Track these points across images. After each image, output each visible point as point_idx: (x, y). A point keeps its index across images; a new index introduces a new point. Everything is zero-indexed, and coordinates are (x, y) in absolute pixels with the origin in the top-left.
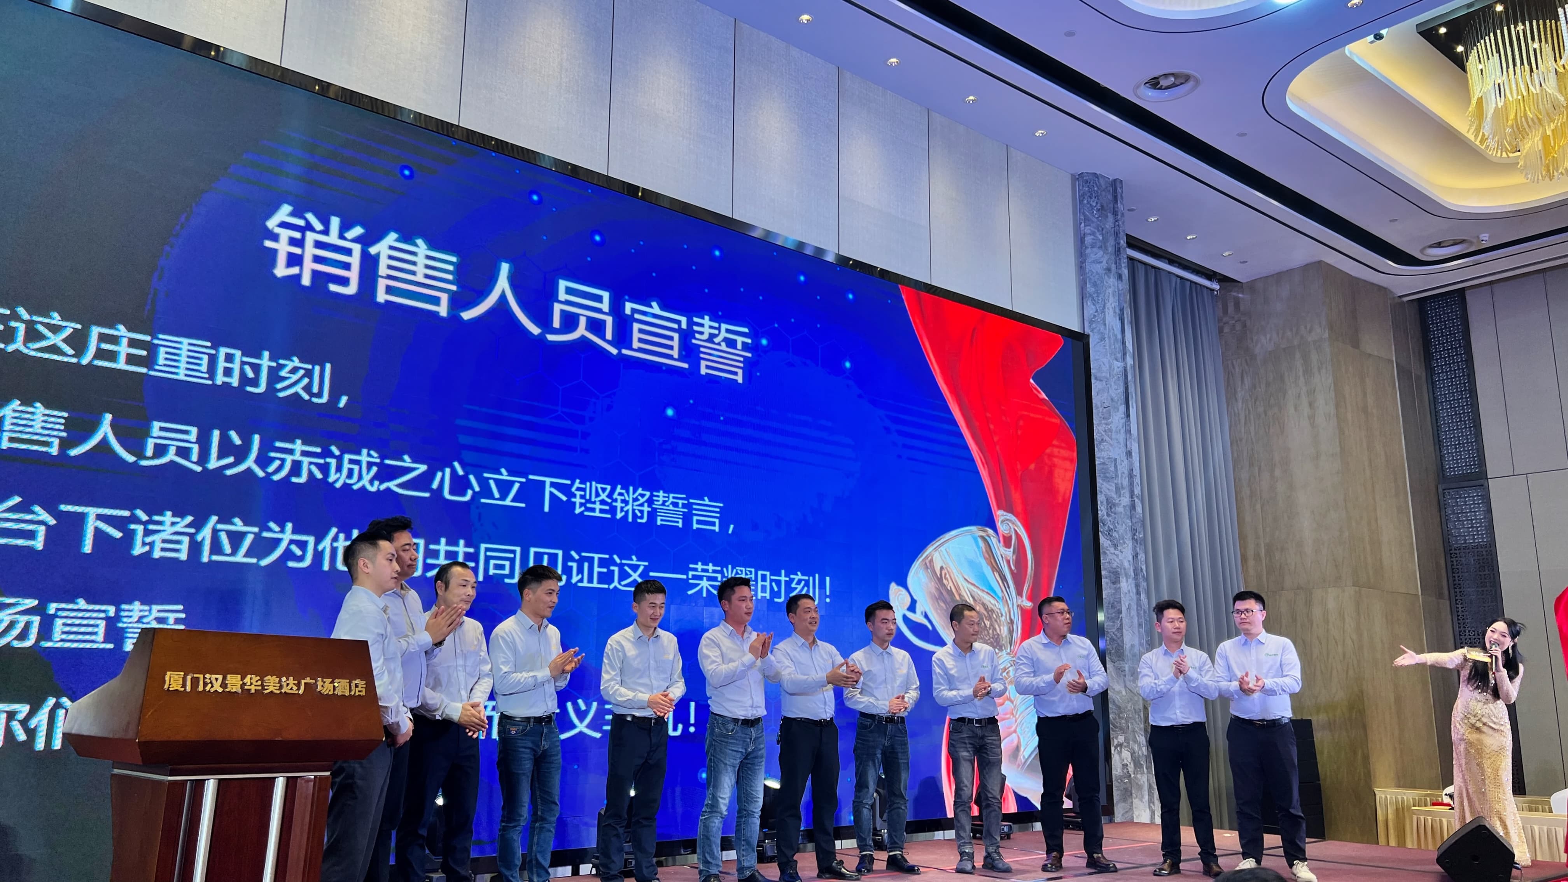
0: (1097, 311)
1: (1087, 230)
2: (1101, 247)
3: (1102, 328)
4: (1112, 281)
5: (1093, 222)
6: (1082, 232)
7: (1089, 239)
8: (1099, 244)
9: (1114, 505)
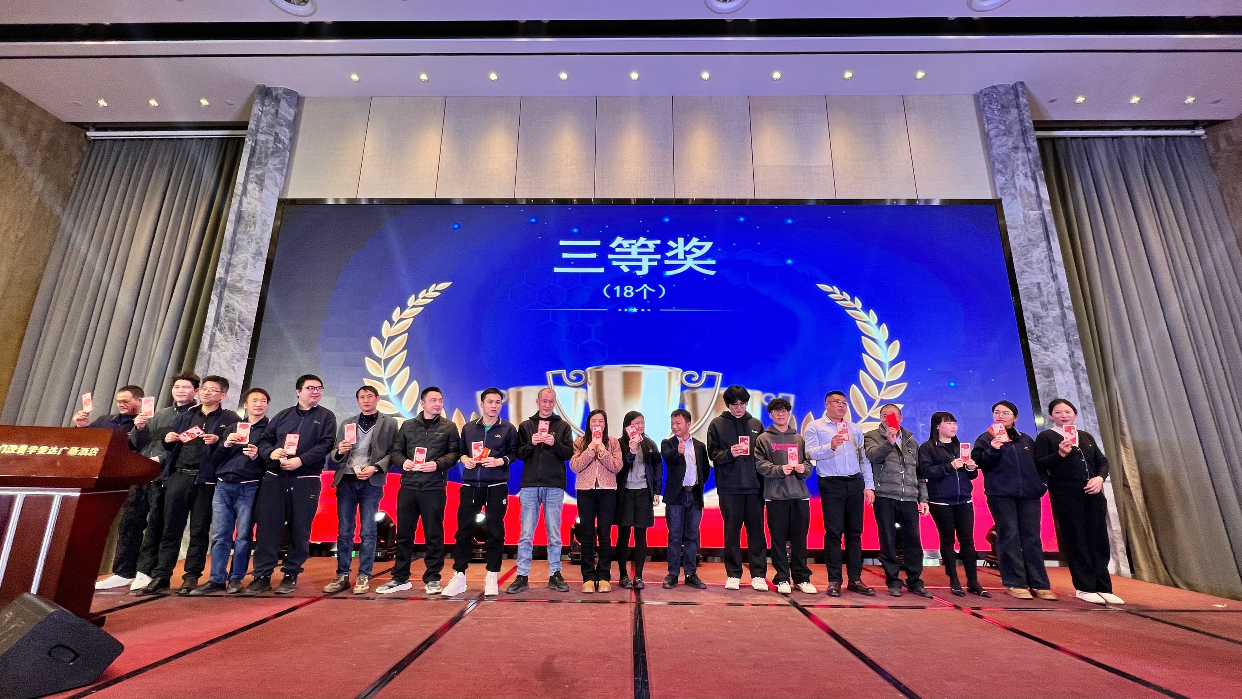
0: (1006, 180)
1: (991, 126)
2: (1005, 134)
3: (1013, 191)
4: (1021, 155)
5: (995, 119)
6: (987, 130)
7: (992, 133)
8: (1002, 133)
9: (1041, 317)
